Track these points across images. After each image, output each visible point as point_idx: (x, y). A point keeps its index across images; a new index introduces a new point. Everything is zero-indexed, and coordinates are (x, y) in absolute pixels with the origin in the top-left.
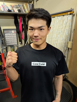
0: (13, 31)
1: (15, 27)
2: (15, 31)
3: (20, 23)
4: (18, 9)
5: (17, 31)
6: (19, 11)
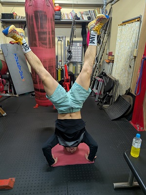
1: (81, 39)
3: (88, 33)
4: (88, 16)
5: (83, 43)
6: (89, 18)
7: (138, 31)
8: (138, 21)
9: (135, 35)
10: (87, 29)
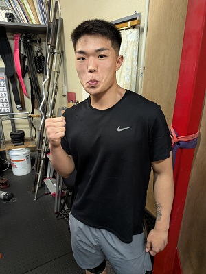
1: (1, 64)
2: (3, 75)
4: (7, 12)
7: (136, 53)
8: (133, 27)
9: (129, 63)
10: (12, 43)
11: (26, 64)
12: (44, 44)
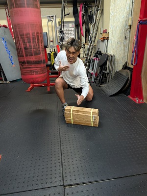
0: (70, 25)
2: (74, 24)
3: (80, 12)
5: (75, 23)
10: (79, 9)
11: (84, 19)
12: (94, 8)
